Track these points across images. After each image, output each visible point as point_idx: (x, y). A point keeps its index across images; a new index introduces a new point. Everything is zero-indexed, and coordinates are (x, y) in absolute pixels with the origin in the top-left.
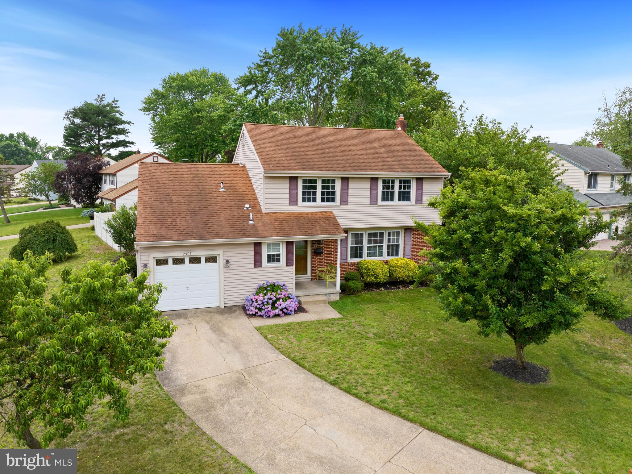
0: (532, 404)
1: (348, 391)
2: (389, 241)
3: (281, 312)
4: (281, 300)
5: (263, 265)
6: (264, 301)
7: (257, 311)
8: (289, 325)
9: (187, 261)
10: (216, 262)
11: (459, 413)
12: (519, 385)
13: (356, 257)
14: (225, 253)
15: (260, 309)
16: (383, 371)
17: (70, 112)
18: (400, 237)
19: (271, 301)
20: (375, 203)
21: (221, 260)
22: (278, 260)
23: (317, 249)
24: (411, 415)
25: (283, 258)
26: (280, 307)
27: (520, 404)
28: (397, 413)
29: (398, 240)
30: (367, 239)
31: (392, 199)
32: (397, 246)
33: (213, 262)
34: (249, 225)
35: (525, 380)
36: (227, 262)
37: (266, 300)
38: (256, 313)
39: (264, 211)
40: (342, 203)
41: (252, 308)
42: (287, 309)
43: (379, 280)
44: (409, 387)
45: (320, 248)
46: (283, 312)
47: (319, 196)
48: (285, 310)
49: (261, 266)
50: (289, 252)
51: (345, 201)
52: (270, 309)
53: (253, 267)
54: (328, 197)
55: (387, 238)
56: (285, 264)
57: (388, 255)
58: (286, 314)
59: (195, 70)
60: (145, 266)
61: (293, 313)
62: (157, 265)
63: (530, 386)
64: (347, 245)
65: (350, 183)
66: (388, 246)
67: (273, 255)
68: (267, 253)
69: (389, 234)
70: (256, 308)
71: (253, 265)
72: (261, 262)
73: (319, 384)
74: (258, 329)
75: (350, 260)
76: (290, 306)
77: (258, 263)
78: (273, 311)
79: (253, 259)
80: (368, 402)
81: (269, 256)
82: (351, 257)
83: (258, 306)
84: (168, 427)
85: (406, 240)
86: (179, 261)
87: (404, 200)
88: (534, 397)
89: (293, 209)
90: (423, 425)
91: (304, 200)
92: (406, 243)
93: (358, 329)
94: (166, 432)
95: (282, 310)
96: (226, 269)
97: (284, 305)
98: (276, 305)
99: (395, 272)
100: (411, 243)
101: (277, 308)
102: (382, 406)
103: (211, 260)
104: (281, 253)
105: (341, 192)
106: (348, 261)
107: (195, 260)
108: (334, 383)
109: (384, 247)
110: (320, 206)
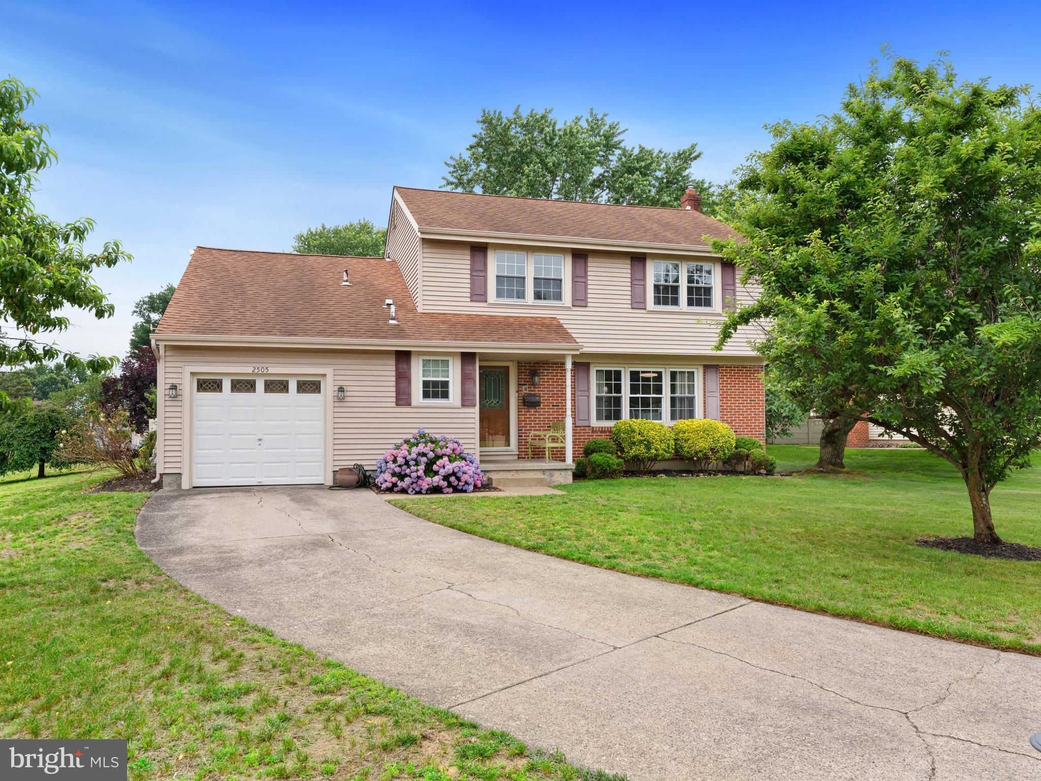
2: (673, 389)
3: (445, 484)
4: (446, 459)
5: (414, 402)
6: (409, 458)
7: (394, 479)
9: (260, 385)
10: (319, 392)
13: (608, 418)
14: (337, 372)
15: (402, 477)
17: (145, 303)
18: (696, 383)
19: (424, 459)
20: (641, 306)
21: (329, 387)
22: (445, 395)
23: (529, 395)
25: (455, 389)
26: (442, 472)
29: (691, 389)
30: (629, 383)
31: (675, 302)
33: (313, 391)
36: (341, 389)
37: (414, 456)
38: (395, 485)
39: (420, 310)
40: (577, 303)
41: (387, 476)
42: (458, 479)
43: (653, 451)
45: (535, 395)
46: (450, 485)
47: (530, 290)
48: (453, 479)
49: (409, 404)
50: (466, 378)
51: (580, 300)
52: (421, 473)
53: (394, 405)
54: (548, 290)
55: (669, 383)
56: (458, 403)
57: (673, 417)
58: (456, 490)
59: (351, 225)
60: (174, 388)
61: (471, 488)
62: (198, 390)
64: (588, 390)
65: (589, 264)
66: (673, 400)
67: (435, 384)
68: (422, 379)
69: (673, 375)
70: (394, 474)
71: (394, 400)
72: (409, 394)
74: (391, 501)
75: (595, 423)
76: (464, 473)
77: (403, 398)
78: (429, 479)
79: (394, 389)
81: (426, 384)
82: (599, 418)
83: (397, 470)
85: (708, 389)
86: (243, 385)
87: (699, 304)
89: (479, 309)
91: (499, 294)
92: (708, 394)
95: (446, 478)
96: (337, 404)
97: (450, 467)
98: (435, 467)
99: (687, 441)
100: (718, 394)
101: (436, 473)
102: (646, 571)
103: (310, 386)
104: (450, 379)
105: (573, 281)
106: (592, 425)
107: (277, 386)
109: (663, 401)
110: (530, 305)
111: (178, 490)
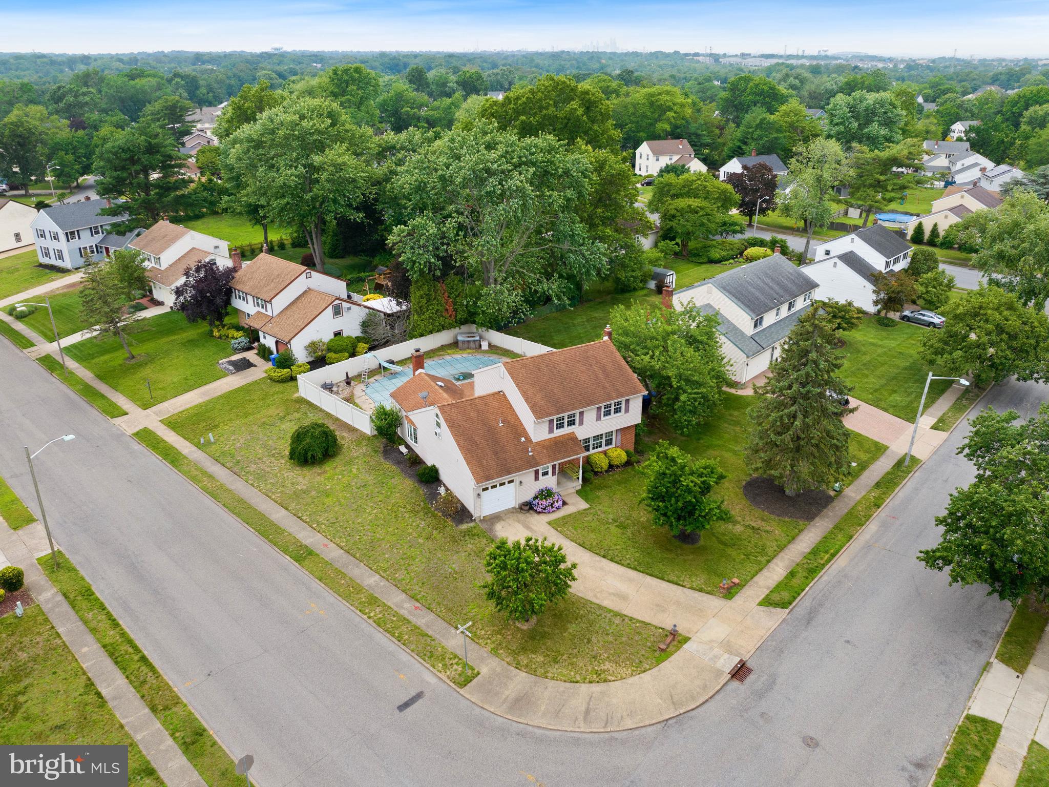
0: (691, 557)
1: (611, 560)
5: (540, 479)
8: (564, 518)
9: (498, 485)
10: (514, 482)
11: (661, 566)
12: (686, 546)
14: (518, 475)
16: (624, 546)
18: (614, 434)
20: (600, 419)
21: (517, 481)
22: (548, 473)
25: (550, 471)
27: (686, 558)
28: (635, 569)
29: (612, 436)
30: (592, 439)
31: (610, 414)
32: (612, 439)
33: (512, 482)
34: (530, 456)
35: (689, 543)
36: (521, 482)
39: (533, 440)
40: (581, 425)
44: (637, 555)
47: (566, 424)
49: (538, 480)
50: (554, 469)
51: (581, 423)
53: (534, 480)
54: (572, 423)
55: (605, 436)
56: (552, 476)
57: (606, 446)
60: (478, 495)
62: (482, 491)
63: (690, 546)
65: (584, 413)
66: (606, 440)
67: (545, 471)
68: (541, 471)
69: (606, 434)
72: (539, 477)
73: (598, 558)
74: (549, 523)
77: (537, 478)
79: (534, 476)
80: (623, 565)
81: (543, 472)
85: (617, 435)
86: (494, 487)
87: (617, 412)
88: (692, 553)
89: (552, 436)
90: (647, 574)
91: (557, 428)
92: (617, 437)
93: (603, 516)
96: (519, 485)
100: (620, 436)
102: (628, 566)
104: (549, 468)
105: (579, 418)
107: (502, 484)
108: (604, 557)
109: (603, 441)
110: (566, 430)
111: (481, 520)
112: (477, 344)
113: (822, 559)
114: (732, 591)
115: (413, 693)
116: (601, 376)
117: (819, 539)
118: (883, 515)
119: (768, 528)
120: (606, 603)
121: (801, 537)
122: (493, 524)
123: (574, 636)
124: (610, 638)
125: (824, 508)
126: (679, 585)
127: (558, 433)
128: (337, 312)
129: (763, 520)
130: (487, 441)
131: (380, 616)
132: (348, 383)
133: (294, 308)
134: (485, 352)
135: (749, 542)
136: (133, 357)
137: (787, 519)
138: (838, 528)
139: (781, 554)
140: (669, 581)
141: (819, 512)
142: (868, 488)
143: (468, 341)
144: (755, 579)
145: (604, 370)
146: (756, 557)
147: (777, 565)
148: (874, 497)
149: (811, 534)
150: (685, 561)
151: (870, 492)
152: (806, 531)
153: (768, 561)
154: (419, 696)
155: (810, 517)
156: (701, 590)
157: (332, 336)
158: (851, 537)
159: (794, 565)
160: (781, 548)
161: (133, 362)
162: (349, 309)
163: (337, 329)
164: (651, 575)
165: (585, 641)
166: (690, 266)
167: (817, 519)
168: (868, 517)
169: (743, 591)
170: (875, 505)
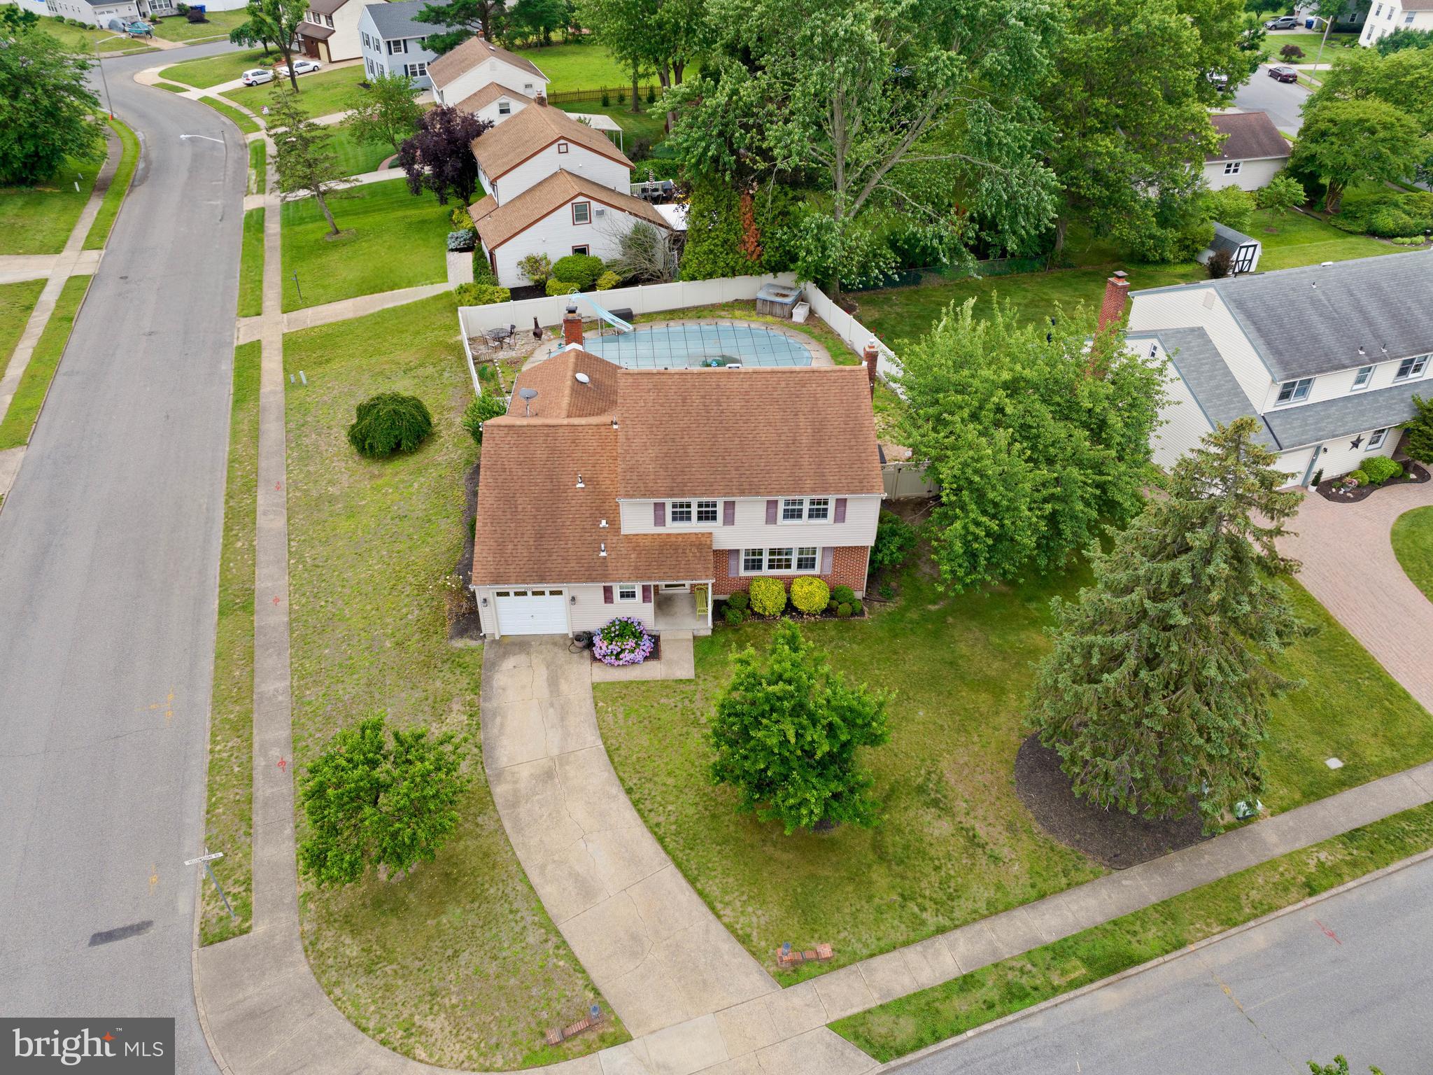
1: (635, 804)
5: (615, 602)
9: (530, 593)
10: (561, 596)
11: (713, 853)
13: (753, 569)
14: (572, 586)
16: (682, 783)
20: (774, 521)
21: (567, 595)
22: (633, 597)
24: (672, 846)
25: (639, 595)
28: (661, 840)
31: (799, 517)
32: (814, 559)
33: (558, 596)
34: (599, 558)
36: (573, 599)
39: (623, 531)
40: (726, 523)
44: (691, 811)
49: (612, 602)
50: (645, 589)
53: (603, 603)
54: (707, 515)
56: (641, 601)
57: (799, 567)
60: (485, 600)
62: (497, 596)
64: (738, 559)
66: (800, 559)
67: (627, 592)
68: (619, 590)
71: (603, 601)
72: (612, 598)
73: (616, 790)
75: (742, 574)
77: (608, 599)
79: (603, 596)
80: (645, 822)
81: (621, 592)
82: (746, 568)
84: (480, 820)
85: (826, 555)
86: (521, 594)
87: (817, 518)
90: (673, 859)
91: (674, 520)
92: (825, 558)
93: (699, 705)
94: (477, 825)
96: (571, 605)
100: (832, 558)
102: (654, 829)
103: (556, 593)
104: (635, 589)
105: (725, 510)
106: (740, 576)
107: (539, 593)
108: (629, 791)
109: (793, 560)
110: (694, 526)
111: (494, 641)
112: (786, 309)
113: (1064, 972)
114: (805, 969)
115: (136, 920)
116: (805, 440)
117: (1100, 919)
118: (1311, 916)
119: (1005, 852)
120: (549, 893)
121: (1062, 900)
122: (505, 655)
123: (440, 933)
124: (492, 968)
125: (1175, 847)
126: (713, 909)
127: (673, 527)
128: (581, 215)
129: (1011, 827)
130: (538, 510)
131: (225, 755)
132: (537, 335)
133: (528, 198)
134: (797, 326)
135: (937, 868)
136: (337, 232)
137: (1063, 846)
138: (1167, 910)
139: (984, 925)
140: (701, 894)
141: (1158, 851)
142: (1326, 835)
143: (772, 302)
144: (877, 962)
145: (819, 430)
146: (924, 909)
147: (952, 947)
148: (1321, 864)
149: (1092, 902)
150: (770, 859)
151: (1320, 846)
152: (1086, 889)
153: (941, 930)
154: (139, 928)
155: (1120, 859)
156: (744, 940)
157: (569, 253)
158: (1180, 945)
159: (990, 960)
160: (994, 910)
161: (335, 238)
162: (600, 213)
163: (580, 243)
164: (679, 865)
165: (450, 952)
166: (1322, 234)
167: (1137, 869)
168: (1262, 909)
169: (825, 979)
170: (1307, 885)
